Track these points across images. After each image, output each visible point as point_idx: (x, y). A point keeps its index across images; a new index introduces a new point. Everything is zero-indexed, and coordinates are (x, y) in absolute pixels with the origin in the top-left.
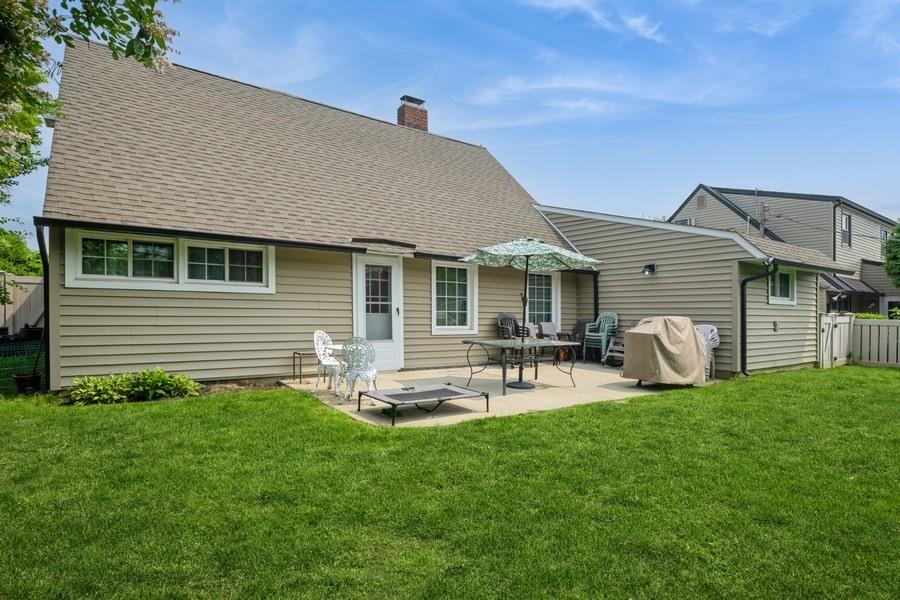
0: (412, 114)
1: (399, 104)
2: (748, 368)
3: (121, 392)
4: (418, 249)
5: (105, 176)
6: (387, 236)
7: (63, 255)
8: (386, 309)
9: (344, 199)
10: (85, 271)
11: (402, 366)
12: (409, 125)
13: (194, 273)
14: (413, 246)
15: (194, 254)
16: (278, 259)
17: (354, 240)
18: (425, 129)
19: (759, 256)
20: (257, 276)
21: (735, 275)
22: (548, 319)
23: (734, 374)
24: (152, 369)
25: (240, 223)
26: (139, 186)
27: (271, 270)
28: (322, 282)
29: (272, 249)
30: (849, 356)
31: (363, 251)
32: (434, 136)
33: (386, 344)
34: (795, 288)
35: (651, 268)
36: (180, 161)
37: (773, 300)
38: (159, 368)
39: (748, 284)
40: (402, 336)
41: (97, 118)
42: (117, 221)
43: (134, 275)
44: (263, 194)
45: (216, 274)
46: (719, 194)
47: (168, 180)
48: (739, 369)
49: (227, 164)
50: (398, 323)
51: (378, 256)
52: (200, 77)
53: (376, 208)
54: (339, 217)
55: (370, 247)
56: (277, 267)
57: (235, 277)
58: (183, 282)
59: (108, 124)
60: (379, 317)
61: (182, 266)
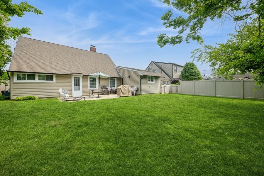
0: (93, 49)
1: (90, 47)
2: (142, 94)
3: (23, 99)
4: (84, 75)
5: (22, 63)
6: (78, 72)
7: (13, 77)
8: (79, 85)
9: (71, 66)
10: (18, 79)
11: (82, 95)
12: (92, 51)
13: (39, 79)
14: (83, 74)
15: (39, 76)
16: (56, 77)
17: (71, 73)
18: (95, 52)
19: (142, 75)
20: (52, 80)
21: (139, 78)
22: (114, 86)
23: (139, 95)
24: (30, 96)
25: (48, 71)
26: (29, 64)
27: (55, 79)
28: (63, 80)
29: (55, 75)
30: (170, 92)
31: (72, 75)
32: (97, 53)
33: (79, 91)
34: (154, 80)
35: (129, 77)
36: (38, 60)
37: (148, 82)
38: (31, 95)
39: (142, 79)
40: (82, 90)
41: (22, 52)
42: (23, 71)
43: (27, 80)
44: (54, 65)
45: (44, 79)
46: (156, 63)
47: (35, 63)
48: (140, 94)
49: (48, 60)
50: (81, 87)
51: (77, 76)
52: (47, 43)
53: (78, 67)
54: (69, 69)
55: (73, 74)
56: (56, 78)
57: (48, 80)
58: (37, 80)
59: (25, 53)
60: (77, 86)
61: (37, 78)
